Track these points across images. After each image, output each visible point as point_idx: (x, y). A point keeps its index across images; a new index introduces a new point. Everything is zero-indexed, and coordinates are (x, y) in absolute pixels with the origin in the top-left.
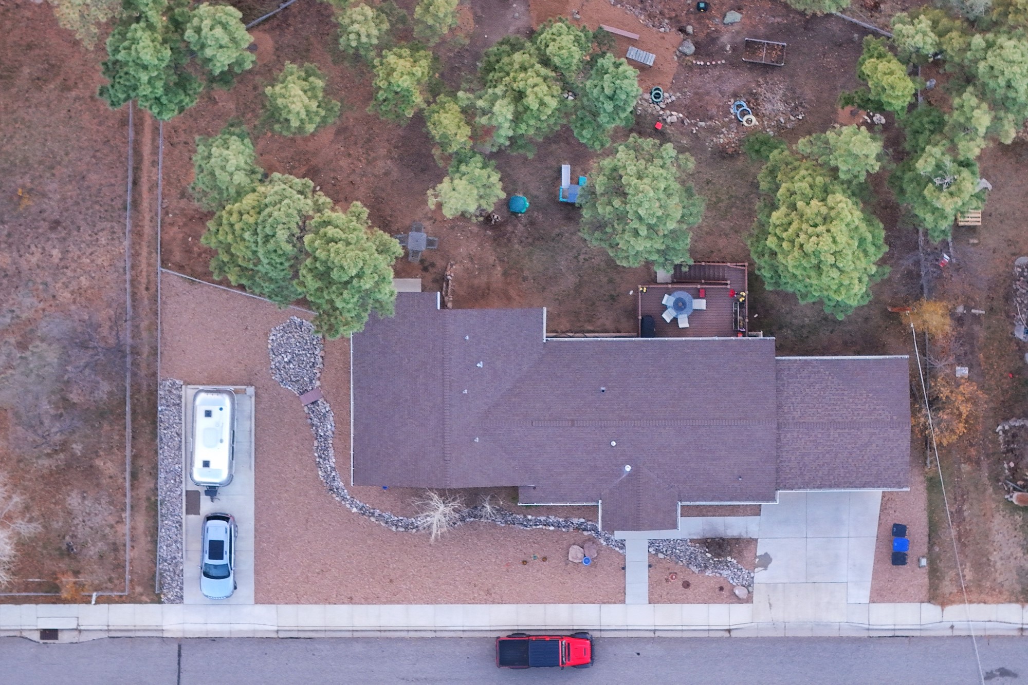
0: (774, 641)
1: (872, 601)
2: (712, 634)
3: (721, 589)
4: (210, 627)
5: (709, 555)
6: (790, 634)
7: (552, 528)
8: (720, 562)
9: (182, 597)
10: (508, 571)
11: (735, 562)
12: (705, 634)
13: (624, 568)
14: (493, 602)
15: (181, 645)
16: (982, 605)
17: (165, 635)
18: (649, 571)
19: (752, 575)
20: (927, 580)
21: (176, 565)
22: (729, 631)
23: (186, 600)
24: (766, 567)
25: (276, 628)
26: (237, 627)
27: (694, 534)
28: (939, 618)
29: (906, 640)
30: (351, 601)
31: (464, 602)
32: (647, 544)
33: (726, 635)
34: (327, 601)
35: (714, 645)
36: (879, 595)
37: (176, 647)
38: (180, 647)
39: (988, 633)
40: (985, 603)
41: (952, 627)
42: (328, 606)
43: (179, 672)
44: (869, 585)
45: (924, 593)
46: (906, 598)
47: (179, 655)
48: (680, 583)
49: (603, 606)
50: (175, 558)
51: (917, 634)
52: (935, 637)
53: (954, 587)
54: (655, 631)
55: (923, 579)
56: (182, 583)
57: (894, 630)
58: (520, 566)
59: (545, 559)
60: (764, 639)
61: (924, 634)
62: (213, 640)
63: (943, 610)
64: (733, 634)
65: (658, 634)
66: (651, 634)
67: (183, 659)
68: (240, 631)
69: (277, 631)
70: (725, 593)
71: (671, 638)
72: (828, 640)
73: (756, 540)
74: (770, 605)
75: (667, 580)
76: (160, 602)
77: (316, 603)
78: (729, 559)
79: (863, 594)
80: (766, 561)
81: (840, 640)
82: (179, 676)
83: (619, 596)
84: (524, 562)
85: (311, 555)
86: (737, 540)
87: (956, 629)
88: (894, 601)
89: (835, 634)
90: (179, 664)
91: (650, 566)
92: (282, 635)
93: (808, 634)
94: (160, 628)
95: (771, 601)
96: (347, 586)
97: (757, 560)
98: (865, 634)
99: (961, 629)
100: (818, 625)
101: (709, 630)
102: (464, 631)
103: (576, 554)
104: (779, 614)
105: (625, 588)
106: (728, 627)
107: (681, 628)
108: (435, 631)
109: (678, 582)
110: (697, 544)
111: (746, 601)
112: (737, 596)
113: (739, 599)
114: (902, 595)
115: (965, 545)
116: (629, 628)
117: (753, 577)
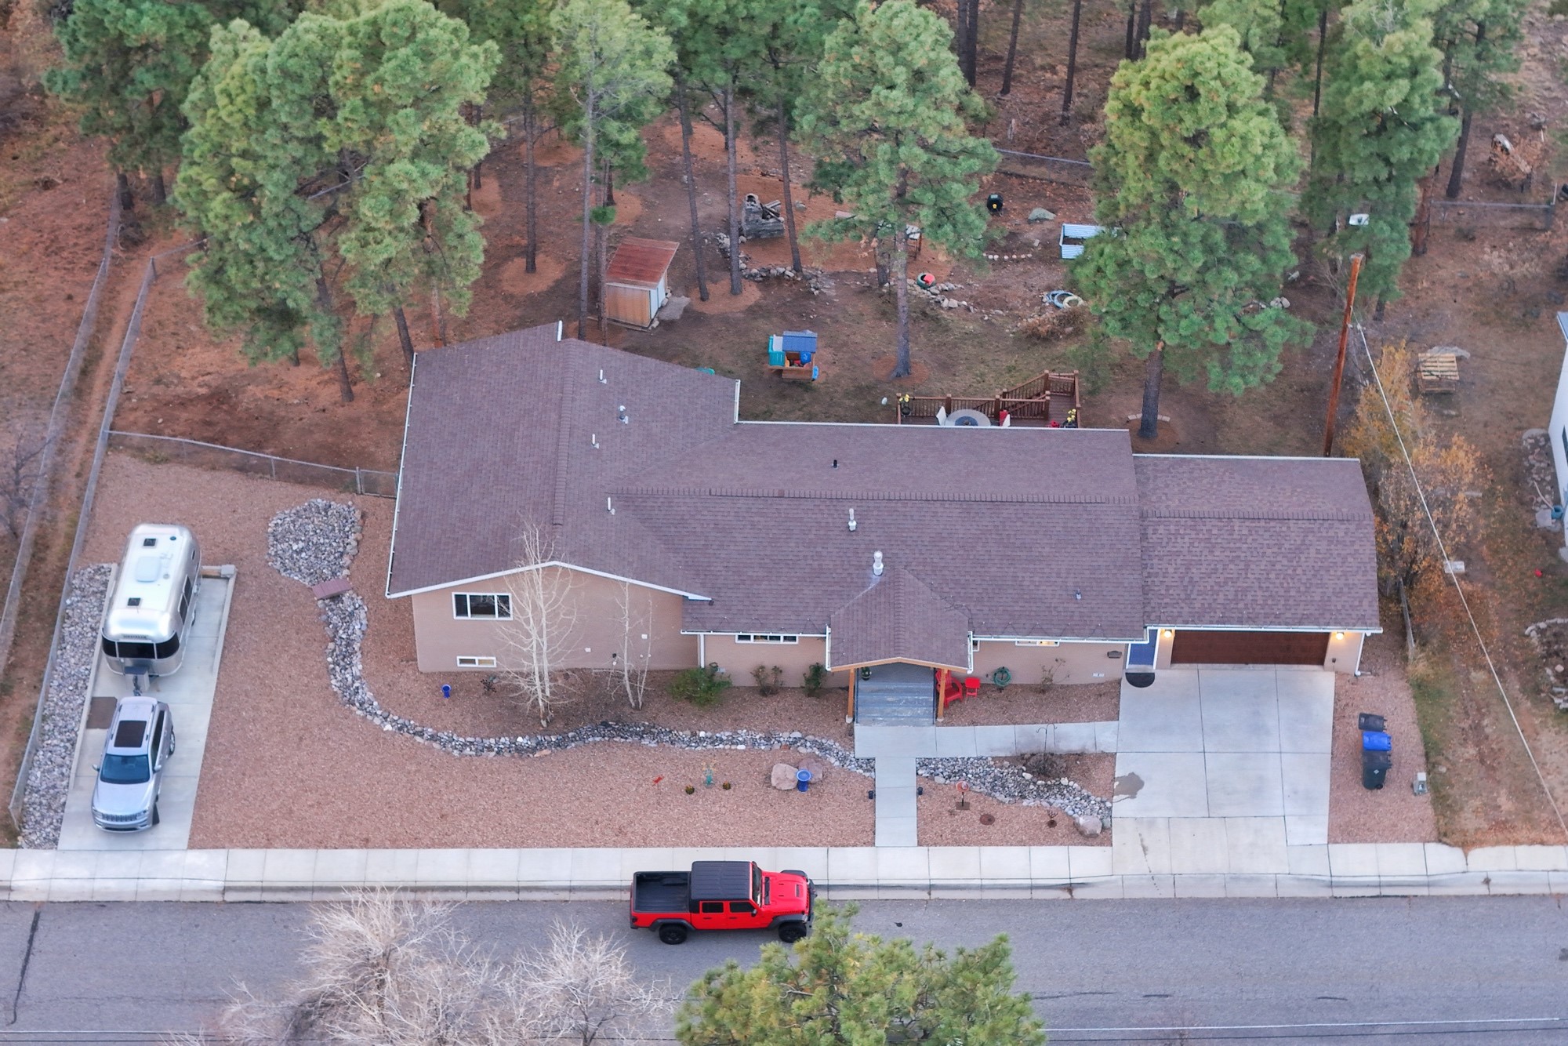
0: (1155, 904)
1: (1332, 839)
2: (1039, 895)
3: (1052, 824)
4: (98, 885)
5: (1028, 776)
6: (1184, 893)
7: (741, 747)
8: (1049, 788)
9: (56, 841)
10: (659, 804)
11: (1076, 785)
12: (1025, 895)
13: (872, 795)
14: (630, 845)
15: (39, 913)
16: (1538, 847)
17: (14, 897)
18: (918, 801)
19: (1108, 804)
20: (1430, 812)
21: (55, 797)
22: (1069, 888)
23: (61, 845)
24: (1133, 795)
25: (221, 884)
26: (150, 885)
27: (1000, 750)
28: (1461, 866)
29: (1404, 902)
30: (366, 843)
31: (575, 845)
32: (914, 765)
33: (1066, 895)
34: (321, 844)
35: (1042, 911)
36: (1343, 831)
37: (30, 916)
38: (37, 916)
39: (1555, 890)
40: (1542, 843)
41: (1487, 881)
42: (322, 851)
43: (28, 954)
44: (1326, 819)
45: (1428, 828)
46: (1392, 834)
47: (34, 928)
48: (976, 818)
49: (832, 850)
50: (54, 787)
51: (1424, 891)
52: (1457, 897)
53: (1482, 821)
54: (930, 888)
55: (1422, 807)
56: (61, 821)
57: (1379, 886)
58: (683, 797)
59: (727, 787)
60: (1135, 902)
61: (1435, 892)
62: (102, 905)
63: (1466, 855)
64: (1078, 894)
65: (935, 894)
66: (924, 895)
67: (40, 935)
68: (154, 891)
69: (225, 890)
70: (1061, 829)
71: (961, 901)
72: (1256, 902)
73: (1114, 755)
74: (1145, 849)
75: (951, 813)
76: (15, 846)
77: (301, 847)
78: (1065, 781)
79: (1317, 830)
80: (1133, 785)
81: (1280, 903)
82: (27, 960)
83: (866, 836)
84: (690, 791)
85: (302, 781)
86: (1080, 756)
87: (1496, 885)
88: (1376, 841)
89: (1268, 892)
90: (31, 941)
91: (920, 792)
92: (231, 897)
93: (1217, 893)
94: (7, 884)
95: (1146, 843)
96: (360, 824)
97: (1116, 783)
98: (1326, 893)
99: (1502, 885)
100: (1236, 878)
101: (1032, 888)
102: (571, 889)
103: (784, 774)
104: (1161, 862)
105: (874, 825)
106: (1068, 881)
107: (978, 882)
108: (518, 890)
109: (973, 816)
110: (1006, 763)
111: (1098, 840)
112: (1082, 833)
113: (1086, 837)
114: (1387, 833)
115: (1494, 769)
116: (881, 882)
117: (1110, 809)
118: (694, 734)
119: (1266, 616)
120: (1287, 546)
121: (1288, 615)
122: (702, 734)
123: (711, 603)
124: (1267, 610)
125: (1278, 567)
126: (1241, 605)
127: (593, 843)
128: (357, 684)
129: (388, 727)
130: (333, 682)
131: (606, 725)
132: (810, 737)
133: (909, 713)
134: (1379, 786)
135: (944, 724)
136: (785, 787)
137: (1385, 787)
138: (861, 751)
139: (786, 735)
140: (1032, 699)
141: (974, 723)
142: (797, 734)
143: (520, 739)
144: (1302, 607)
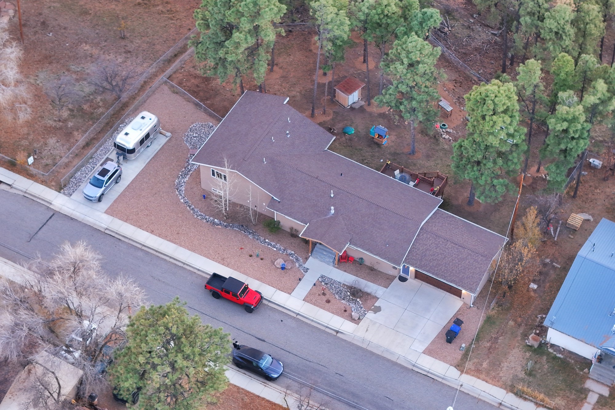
0: (358, 348)
1: (424, 352)
2: (327, 330)
3: (345, 311)
4: (74, 213)
5: (349, 294)
6: (369, 348)
7: (275, 249)
8: (353, 300)
9: (71, 195)
10: (240, 256)
11: (361, 303)
12: (323, 328)
13: (300, 280)
14: (223, 264)
15: (55, 214)
16: (484, 382)
17: (51, 207)
18: (312, 287)
19: (366, 312)
20: (460, 357)
21: (79, 182)
22: (337, 332)
23: (72, 197)
24: (375, 313)
25: (106, 227)
26: (88, 219)
27: (347, 283)
28: (456, 377)
29: (432, 380)
30: (152, 232)
31: (208, 258)
32: (319, 276)
33: (335, 334)
34: (140, 227)
35: (325, 335)
36: (429, 352)
37: (52, 214)
38: (53, 214)
39: (480, 397)
40: (486, 382)
41: (461, 385)
42: (139, 229)
43: (45, 224)
44: (427, 345)
45: (456, 361)
46: (443, 359)
47: (50, 218)
48: (325, 299)
49: (278, 291)
50: (81, 179)
51: (440, 380)
52: (449, 386)
53: (473, 367)
54: (298, 314)
55: (459, 355)
56: (76, 190)
57: (428, 372)
58: (248, 256)
59: (262, 259)
60: (353, 344)
61: (444, 382)
62: (72, 219)
63: (461, 375)
64: (339, 335)
65: (298, 317)
66: (295, 315)
67: (51, 220)
68: (88, 221)
69: (107, 229)
70: (346, 314)
71: (304, 322)
72: (389, 361)
73: (378, 298)
74: (367, 330)
75: (319, 295)
76: (59, 192)
77: (134, 225)
78: (358, 300)
79: (422, 348)
80: (377, 310)
81: (395, 364)
82: (43, 226)
83: (289, 291)
84: (251, 256)
85: (147, 206)
86: (368, 294)
87: (463, 388)
88: (436, 358)
89: (394, 359)
90: (47, 221)
91: (315, 285)
92: (107, 232)
93: (379, 353)
94: (50, 202)
95: (368, 329)
96: (154, 226)
97: (373, 307)
98: (411, 367)
99: (465, 389)
100: (387, 351)
101: (327, 327)
102: (199, 270)
103: (280, 262)
104: (369, 337)
105: (295, 289)
106: (338, 330)
107: (312, 318)
108: (184, 264)
109: (325, 298)
110: (346, 287)
111: (355, 322)
112: (352, 317)
113: (352, 320)
114: (442, 358)
115: (491, 353)
116: (285, 306)
117: (366, 314)
118: (265, 240)
120: (460, 256)
121: (449, 278)
122: (267, 240)
123: (279, 202)
124: (443, 274)
125: (454, 262)
126: (436, 269)
127: (213, 259)
128: (183, 184)
129: (182, 201)
130: (177, 181)
131: (242, 226)
132: (296, 255)
133: (328, 260)
134: (450, 343)
135: (337, 268)
136: (278, 266)
137: (452, 344)
138: (306, 265)
139: (290, 251)
140: (367, 271)
141: (345, 271)
142: (293, 252)
143: (216, 220)
144: (454, 277)
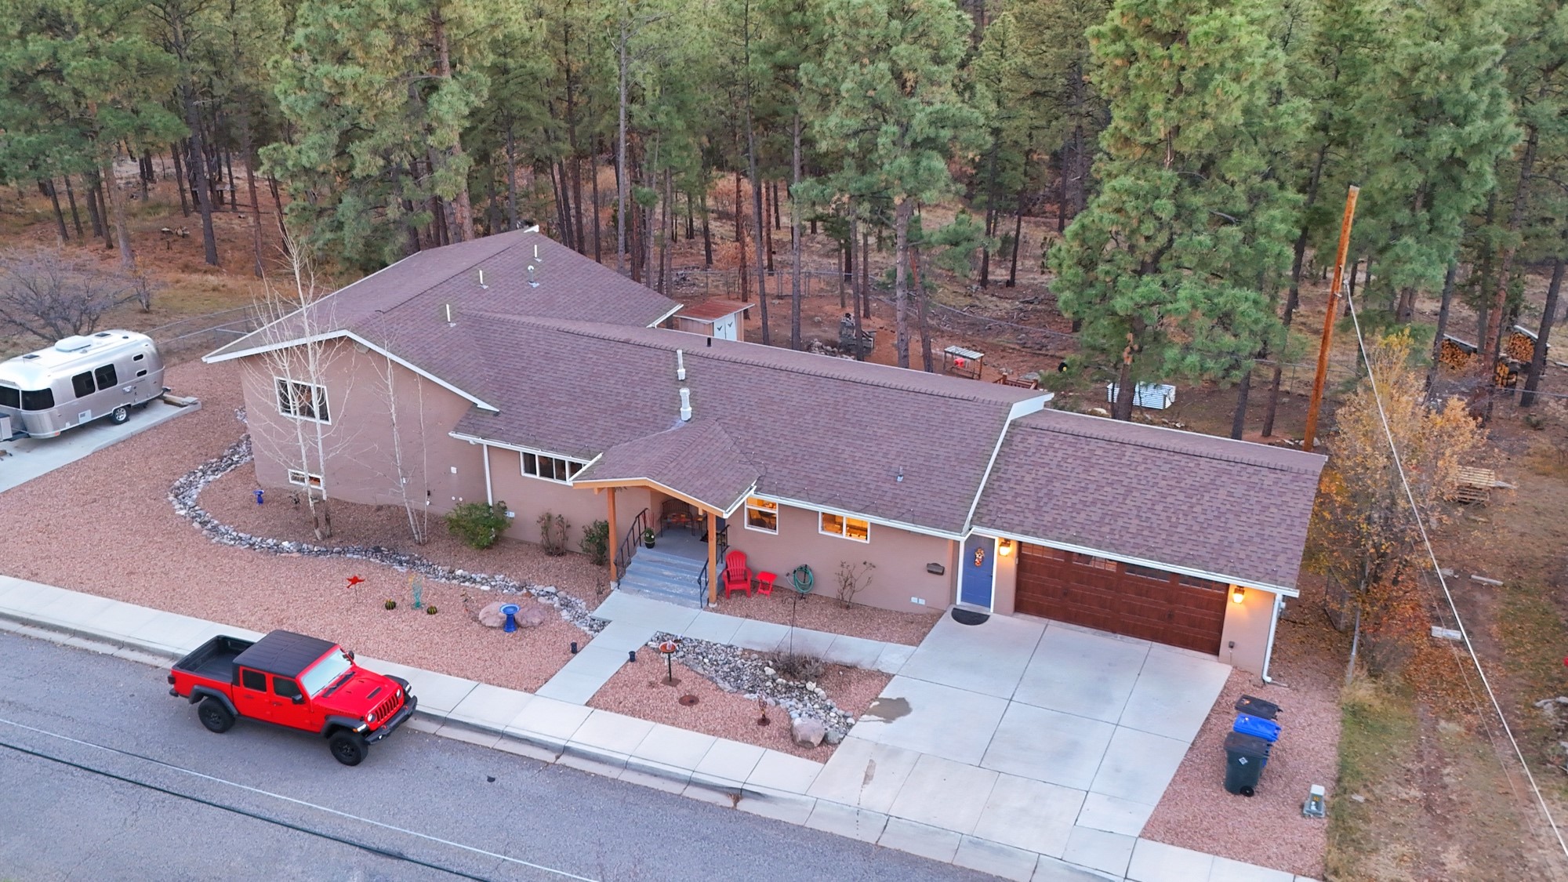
0: (840, 844)
1: (1149, 832)
2: (693, 793)
3: (764, 721)
5: (770, 671)
6: (891, 842)
8: (789, 689)
11: (822, 693)
12: (676, 789)
13: (574, 649)
18: (625, 666)
19: (851, 721)
20: (1320, 841)
22: (738, 794)
24: (889, 719)
27: (758, 645)
32: (650, 634)
33: (728, 801)
35: (685, 811)
36: (1170, 830)
44: (1150, 810)
45: (1309, 858)
48: (678, 695)
49: (484, 687)
54: (566, 750)
55: (1309, 833)
58: (378, 609)
59: (432, 611)
60: (815, 834)
64: (745, 805)
65: (565, 760)
66: (550, 757)
70: (770, 730)
71: (589, 774)
73: (890, 676)
74: (868, 777)
75: (651, 685)
78: (811, 686)
79: (1130, 818)
80: (896, 709)
83: (531, 682)
84: (391, 606)
86: (850, 668)
88: (1217, 854)
89: (1017, 872)
91: (632, 659)
93: (942, 855)
95: (872, 771)
97: (876, 703)
100: (977, 843)
101: (690, 782)
103: (497, 610)
104: (879, 798)
105: (552, 676)
106: (739, 786)
107: (624, 758)
109: (675, 693)
110: (755, 656)
111: (811, 753)
112: (793, 738)
113: (799, 745)
114: (1238, 848)
116: (509, 730)
117: (850, 726)
118: (452, 571)
119: (1136, 546)
120: (1189, 481)
121: (1167, 551)
122: (459, 572)
123: (497, 414)
124: (1139, 540)
125: (1170, 500)
126: (1106, 529)
129: (181, 511)
130: (182, 478)
132: (562, 593)
133: (680, 591)
134: (1247, 790)
135: (715, 610)
136: (489, 622)
137: (1257, 798)
138: (600, 613)
139: (540, 587)
140: (830, 611)
141: (748, 617)
142: (552, 589)
143: (286, 543)
144: (1189, 546)
